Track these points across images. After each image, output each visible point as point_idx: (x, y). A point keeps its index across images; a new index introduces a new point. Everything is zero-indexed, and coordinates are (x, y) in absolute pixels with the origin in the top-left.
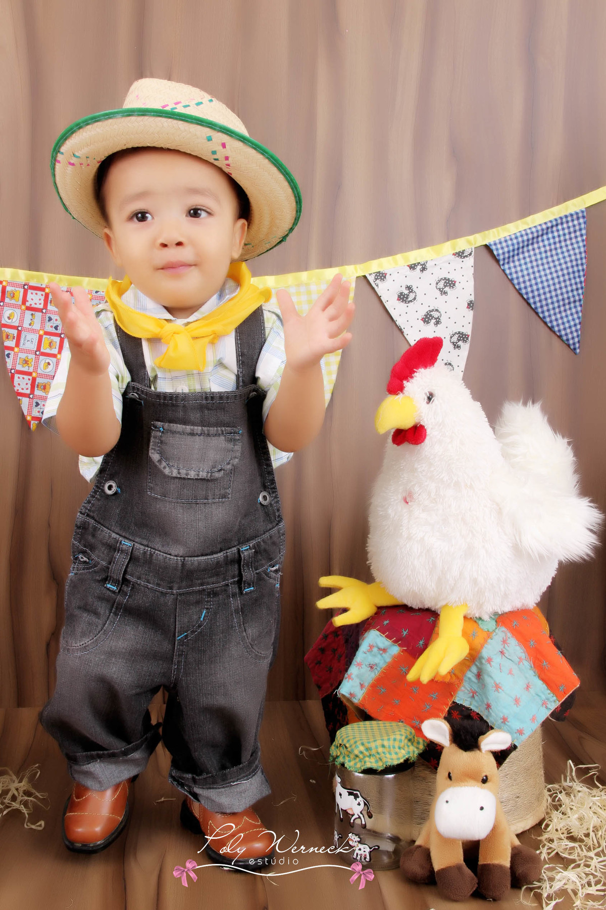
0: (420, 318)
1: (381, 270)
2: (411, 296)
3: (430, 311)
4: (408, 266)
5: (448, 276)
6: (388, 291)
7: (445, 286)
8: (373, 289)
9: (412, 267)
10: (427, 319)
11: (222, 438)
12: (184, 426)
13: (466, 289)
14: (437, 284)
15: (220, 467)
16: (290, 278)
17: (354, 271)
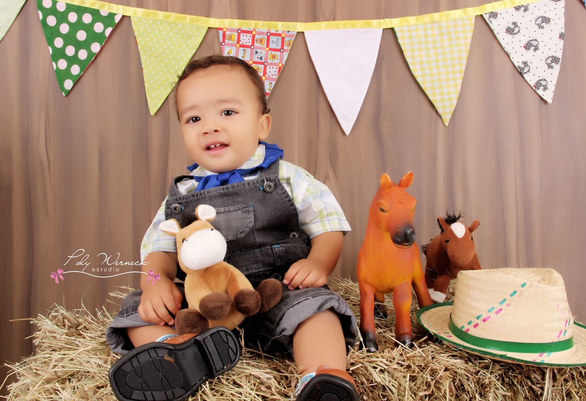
0: (523, 46)
1: (494, 11)
2: (516, 30)
3: (531, 41)
4: (514, 7)
5: (544, 15)
6: (498, 26)
7: (542, 22)
8: (487, 24)
9: (517, 8)
10: (527, 47)
11: (239, 212)
13: (558, 24)
14: (536, 20)
15: (241, 231)
16: (426, 18)
17: (473, 12)
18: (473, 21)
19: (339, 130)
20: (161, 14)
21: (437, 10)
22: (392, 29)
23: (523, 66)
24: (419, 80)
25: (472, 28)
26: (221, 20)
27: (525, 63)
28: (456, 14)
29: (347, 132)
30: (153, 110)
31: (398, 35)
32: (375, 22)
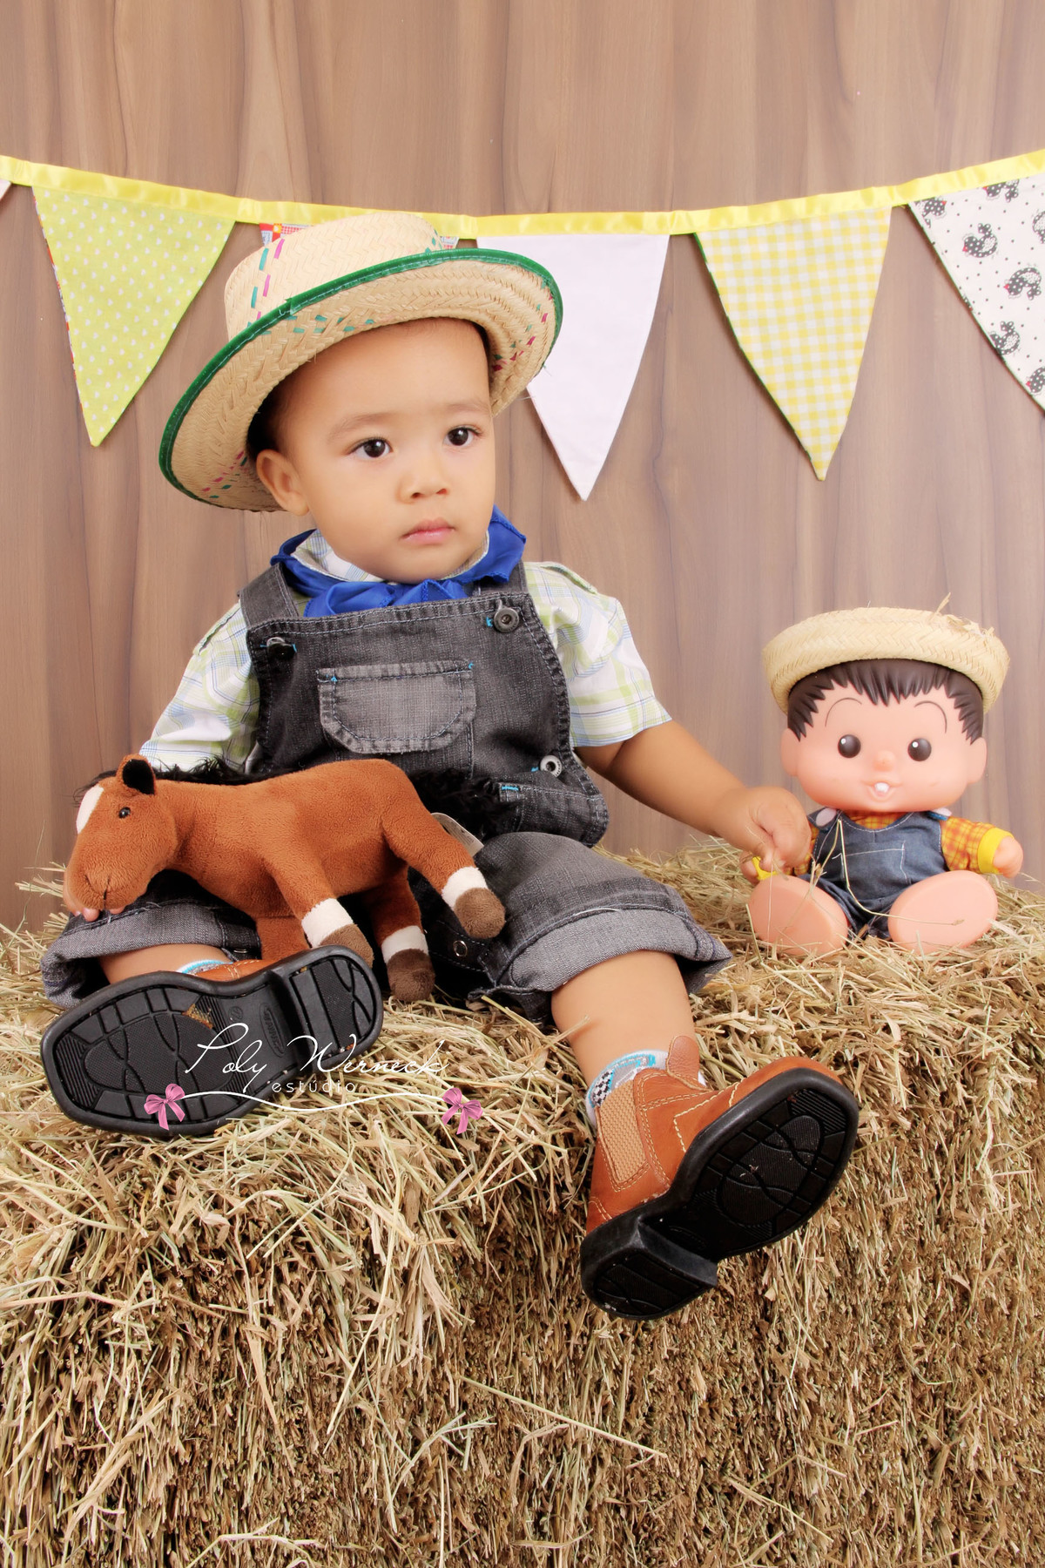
0: (1003, 285)
1: (936, 195)
2: (988, 244)
3: (1022, 272)
4: (985, 188)
6: (946, 234)
8: (921, 229)
9: (992, 191)
10: (1014, 286)
11: (439, 679)
12: (370, 667)
14: (1035, 221)
15: (442, 729)
16: (774, 210)
17: (887, 197)
18: (887, 221)
19: (563, 488)
20: (112, 184)
21: (799, 191)
22: (692, 238)
23: (1002, 334)
24: (758, 365)
25: (885, 239)
26: (268, 204)
27: (1008, 327)
28: (846, 201)
29: (584, 489)
30: (97, 432)
31: (708, 251)
32: (650, 218)
